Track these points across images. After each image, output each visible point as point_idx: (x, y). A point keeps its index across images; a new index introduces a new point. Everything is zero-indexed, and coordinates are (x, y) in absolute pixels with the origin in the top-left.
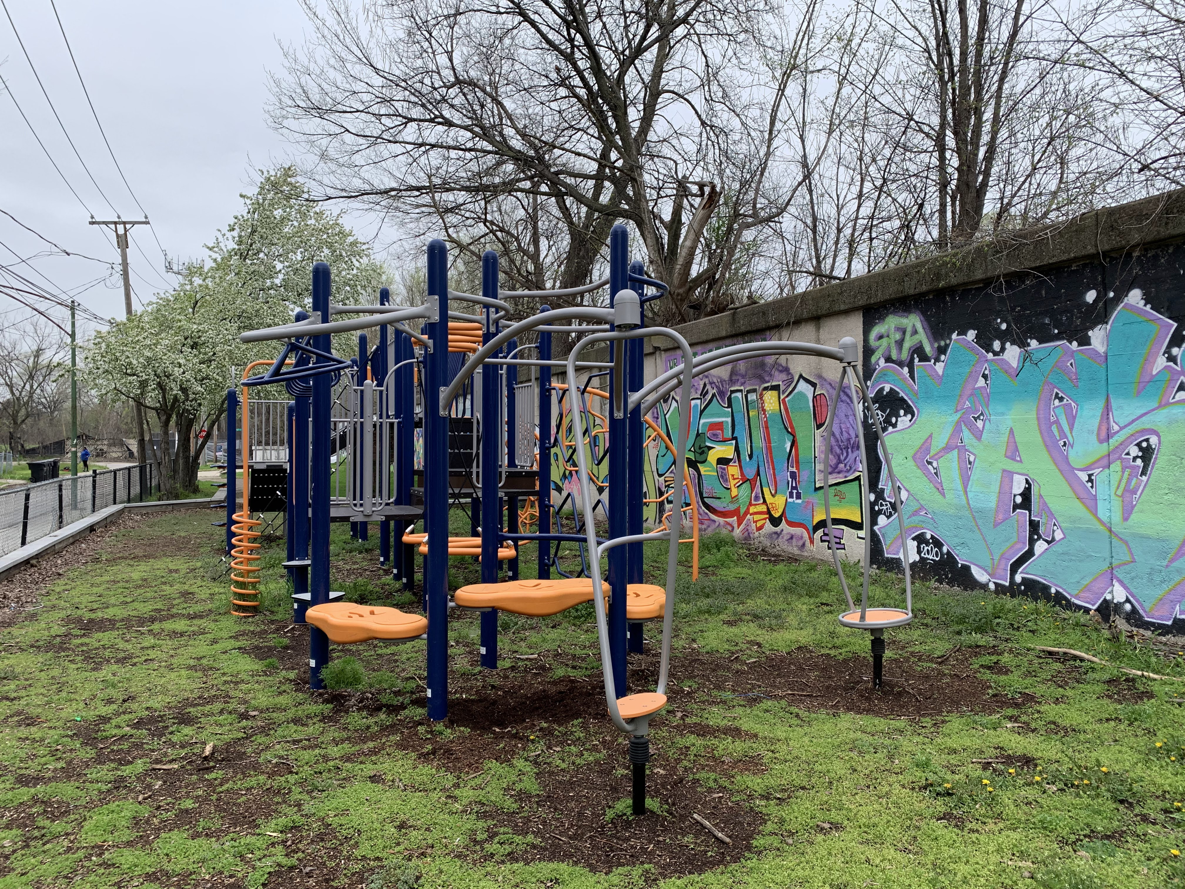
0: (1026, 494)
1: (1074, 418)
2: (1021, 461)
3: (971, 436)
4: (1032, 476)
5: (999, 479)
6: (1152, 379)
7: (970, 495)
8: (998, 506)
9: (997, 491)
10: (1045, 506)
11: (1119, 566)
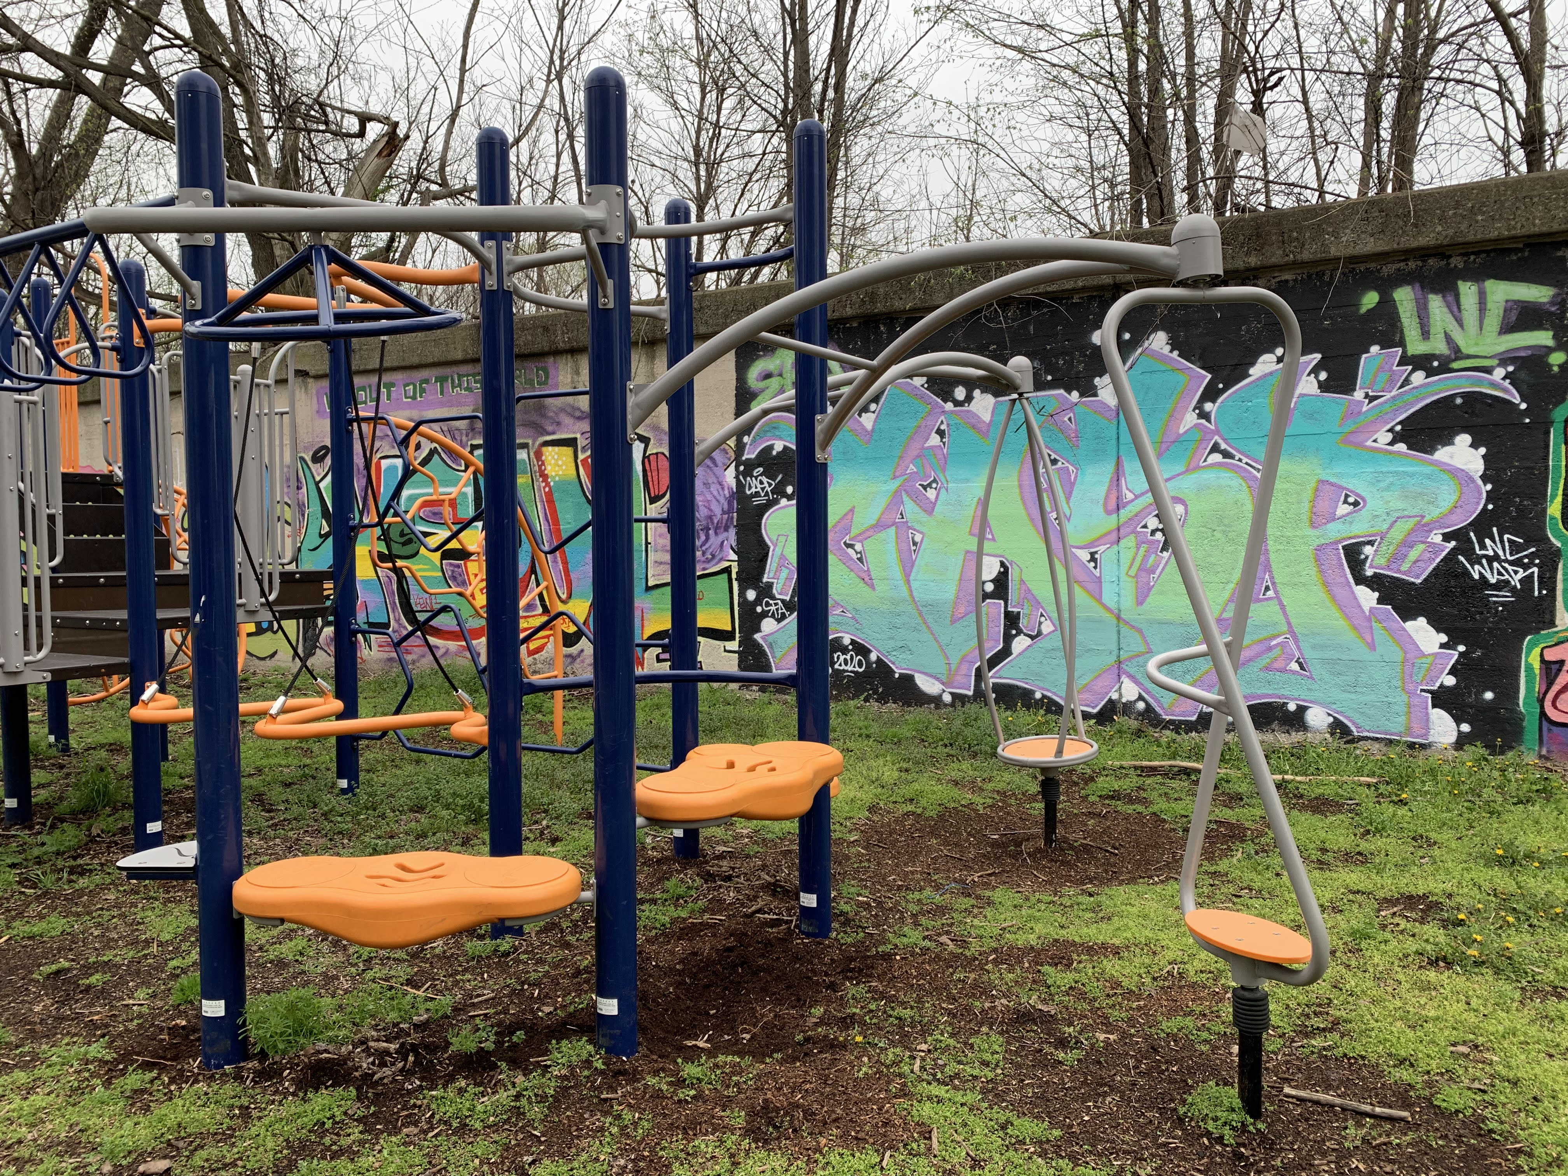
0: (1002, 581)
1: (1073, 485)
2: (993, 539)
3: (917, 509)
4: (1009, 557)
5: (961, 562)
6: (1178, 439)
7: (914, 585)
8: (957, 597)
9: (958, 577)
10: (1028, 594)
11: (1130, 659)
